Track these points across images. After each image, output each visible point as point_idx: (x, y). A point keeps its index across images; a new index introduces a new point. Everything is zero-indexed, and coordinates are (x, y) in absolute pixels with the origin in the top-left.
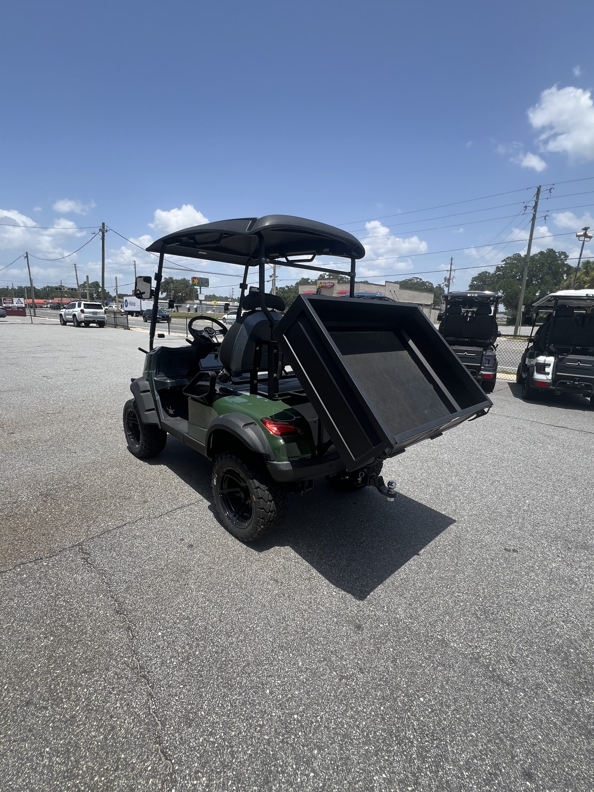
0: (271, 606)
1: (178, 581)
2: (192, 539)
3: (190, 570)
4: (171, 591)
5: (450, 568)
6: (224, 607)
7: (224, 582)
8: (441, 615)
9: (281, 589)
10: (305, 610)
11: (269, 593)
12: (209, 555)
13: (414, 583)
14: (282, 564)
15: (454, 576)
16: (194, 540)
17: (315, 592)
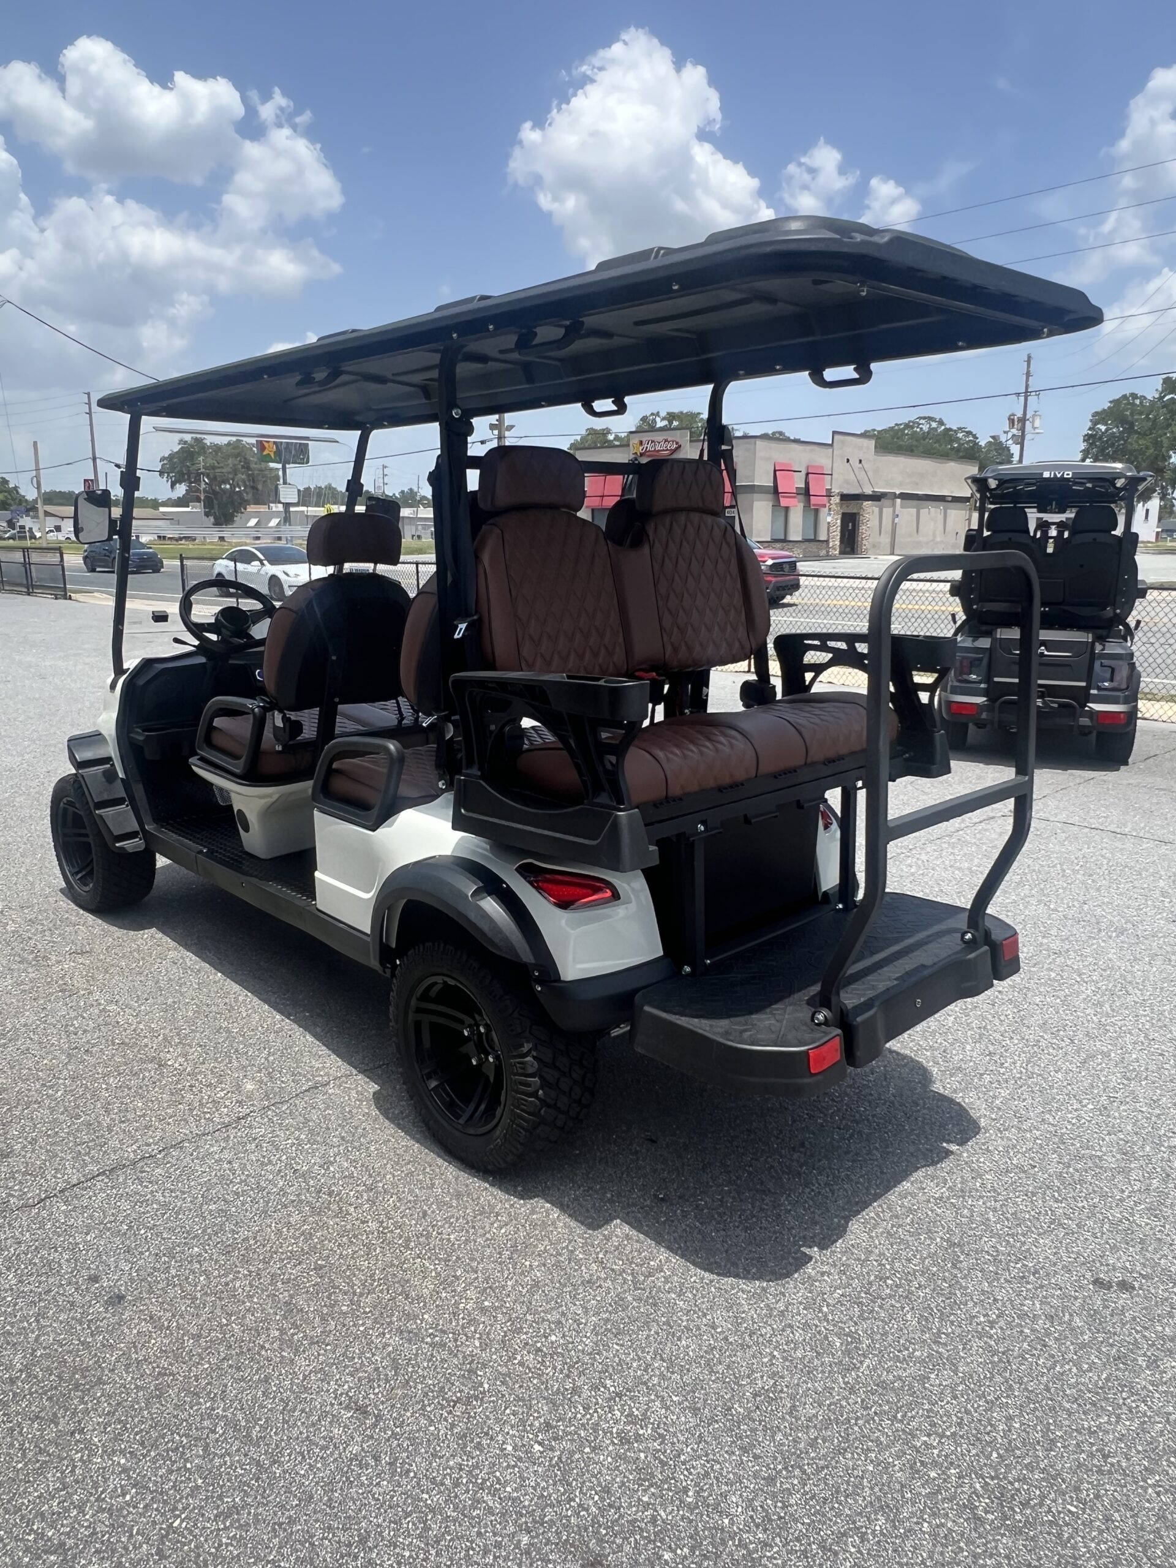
0: (330, 1499)
1: (54, 1420)
2: (125, 1278)
3: (100, 1381)
4: (24, 1455)
5: (914, 1350)
6: (180, 1506)
7: (198, 1419)
8: (860, 1514)
9: (372, 1437)
10: (432, 1511)
11: (332, 1454)
12: (168, 1328)
13: (794, 1406)
14: (389, 1354)
15: (924, 1379)
16: (132, 1280)
17: (479, 1446)
